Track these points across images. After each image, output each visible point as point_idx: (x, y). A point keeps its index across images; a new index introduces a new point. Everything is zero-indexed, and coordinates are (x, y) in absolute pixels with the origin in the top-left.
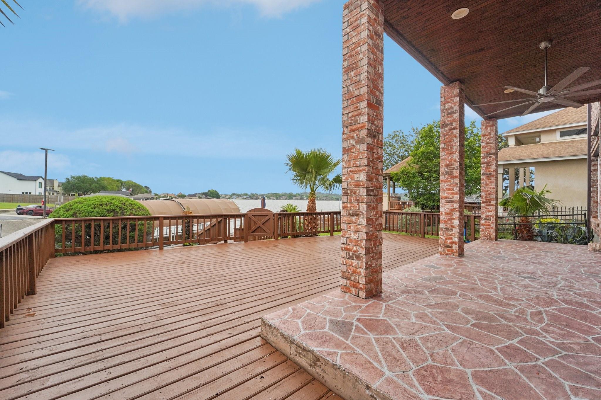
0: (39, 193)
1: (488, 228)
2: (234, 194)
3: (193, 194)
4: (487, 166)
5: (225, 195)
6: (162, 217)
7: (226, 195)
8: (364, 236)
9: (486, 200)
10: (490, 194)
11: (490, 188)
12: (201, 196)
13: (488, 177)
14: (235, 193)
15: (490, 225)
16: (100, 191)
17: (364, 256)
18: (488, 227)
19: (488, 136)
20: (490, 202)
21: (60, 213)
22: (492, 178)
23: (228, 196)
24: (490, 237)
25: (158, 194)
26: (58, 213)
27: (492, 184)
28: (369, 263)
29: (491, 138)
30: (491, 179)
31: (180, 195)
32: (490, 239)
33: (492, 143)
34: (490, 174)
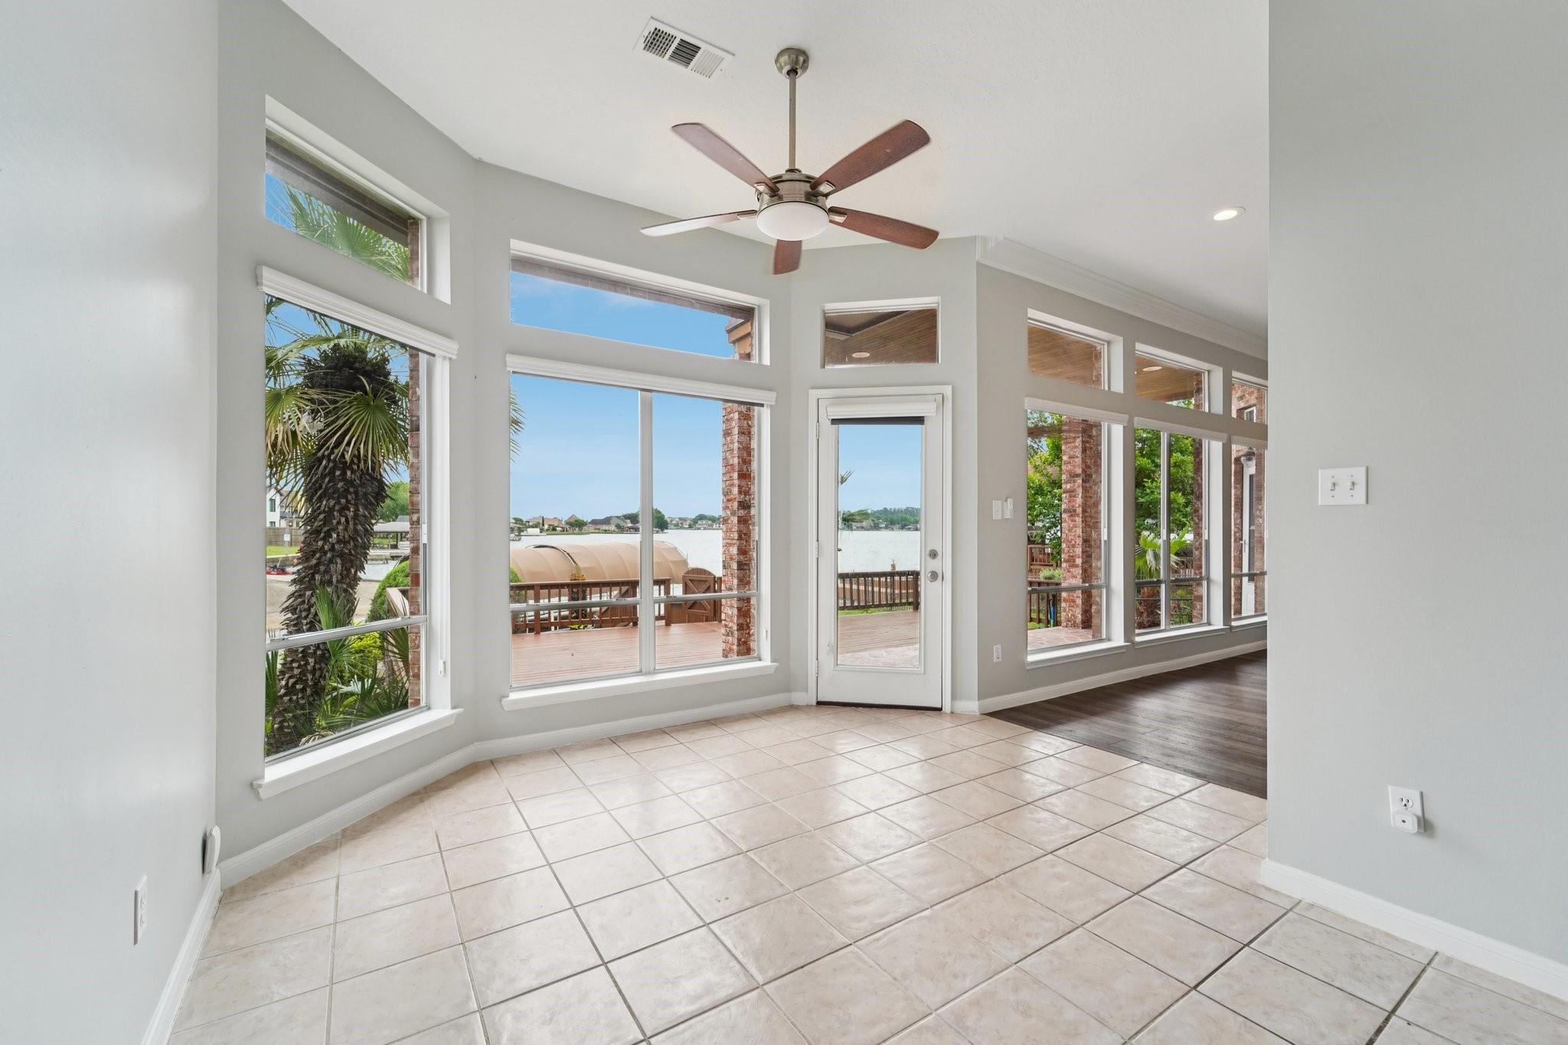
0: (271, 523)
1: (1073, 606)
2: (701, 517)
3: (602, 517)
4: (1070, 496)
5: (681, 519)
6: (537, 585)
7: (683, 520)
8: (735, 611)
9: (1069, 556)
10: (1074, 546)
11: (1075, 535)
12: (622, 524)
13: (1071, 516)
14: (706, 514)
15: (1074, 601)
16: (397, 517)
17: (736, 632)
18: (1072, 604)
19: (1073, 444)
20: (1074, 561)
21: (397, 580)
22: (1077, 519)
23: (688, 522)
24: (1075, 622)
25: (521, 521)
26: (395, 579)
27: (1078, 529)
28: (743, 640)
29: (1076, 447)
30: (1075, 521)
31: (572, 520)
32: (1075, 625)
33: (1077, 457)
34: (1075, 511)
